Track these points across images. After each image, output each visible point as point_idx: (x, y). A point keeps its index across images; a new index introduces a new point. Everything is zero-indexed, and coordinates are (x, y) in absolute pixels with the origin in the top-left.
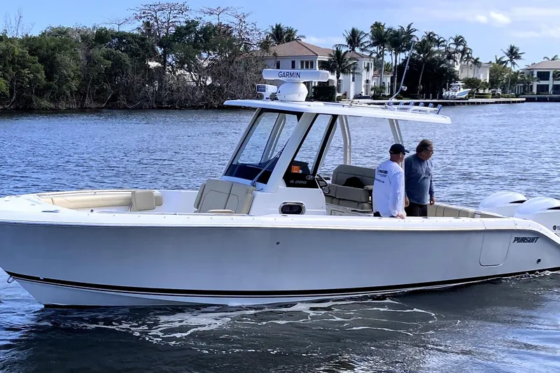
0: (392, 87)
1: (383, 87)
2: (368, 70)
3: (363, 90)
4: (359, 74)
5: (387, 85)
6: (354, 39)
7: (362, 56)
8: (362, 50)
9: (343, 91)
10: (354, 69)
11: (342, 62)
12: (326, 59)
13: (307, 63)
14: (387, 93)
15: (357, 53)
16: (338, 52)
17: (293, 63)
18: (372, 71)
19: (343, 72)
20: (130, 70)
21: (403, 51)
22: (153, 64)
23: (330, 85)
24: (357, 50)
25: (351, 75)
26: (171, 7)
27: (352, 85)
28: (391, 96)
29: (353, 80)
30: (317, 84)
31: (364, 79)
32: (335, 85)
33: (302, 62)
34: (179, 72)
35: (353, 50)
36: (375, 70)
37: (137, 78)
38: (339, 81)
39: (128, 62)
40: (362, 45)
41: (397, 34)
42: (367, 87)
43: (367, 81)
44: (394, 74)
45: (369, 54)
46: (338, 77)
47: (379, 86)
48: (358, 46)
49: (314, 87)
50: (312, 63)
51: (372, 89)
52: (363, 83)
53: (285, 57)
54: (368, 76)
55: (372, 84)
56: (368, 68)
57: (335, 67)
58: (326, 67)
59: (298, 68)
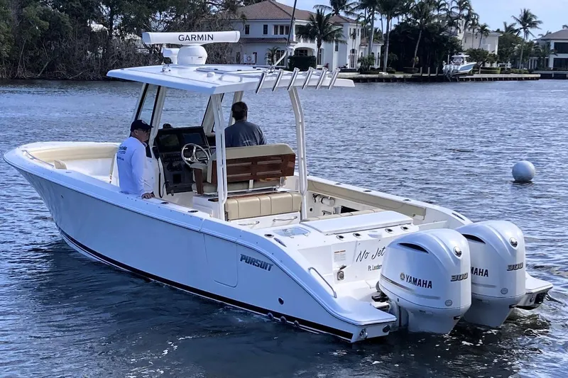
0: (382, 58)
1: (371, 58)
2: (354, 38)
3: (348, 61)
4: (344, 42)
5: (376, 56)
7: (348, 21)
8: (347, 13)
9: (324, 61)
10: (339, 36)
11: (324, 28)
12: (304, 23)
13: (282, 27)
14: (376, 66)
15: (341, 17)
16: (319, 16)
17: (266, 27)
18: (358, 38)
19: (326, 39)
20: (70, 35)
21: (396, 15)
22: (96, 27)
23: (309, 54)
24: (342, 13)
25: (334, 44)
27: (335, 54)
28: (381, 69)
29: (337, 50)
30: (293, 54)
31: (349, 48)
32: (316, 55)
33: (276, 27)
34: (128, 37)
35: (337, 13)
36: (362, 37)
37: (80, 42)
38: (320, 51)
39: (68, 24)
40: (347, 7)
42: (352, 58)
43: (353, 51)
44: (385, 43)
45: (355, 19)
46: (319, 45)
47: (366, 57)
48: (343, 9)
49: (290, 57)
50: (287, 28)
51: (359, 61)
52: (349, 53)
53: (256, 20)
54: (354, 45)
55: (359, 54)
56: (354, 36)
57: (316, 33)
58: (304, 32)
59: (271, 33)
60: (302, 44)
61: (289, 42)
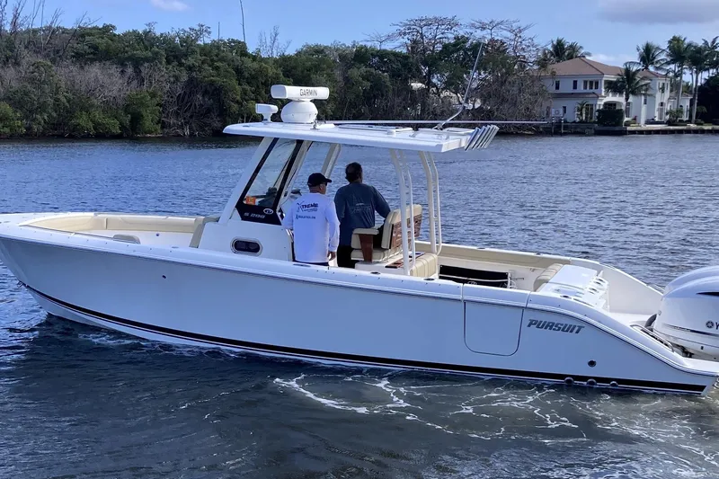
0: (690, 111)
1: (680, 111)
2: (663, 92)
3: (657, 114)
4: (653, 96)
5: (685, 109)
6: (648, 55)
7: (657, 76)
8: (657, 68)
9: (633, 114)
10: (647, 90)
11: (632, 82)
12: (613, 78)
13: (591, 83)
14: (685, 118)
15: (651, 73)
16: (627, 71)
17: (575, 82)
18: (667, 93)
19: (634, 93)
20: (390, 93)
21: (708, 70)
22: (416, 85)
23: (618, 108)
24: (651, 68)
25: (643, 98)
26: (439, 22)
27: (644, 108)
28: (690, 121)
29: (645, 103)
30: (602, 107)
31: (658, 101)
32: (623, 108)
33: (585, 82)
34: (445, 94)
35: (647, 68)
36: (671, 91)
37: (398, 100)
38: (628, 104)
39: (389, 84)
40: (657, 62)
41: (699, 50)
42: (661, 110)
43: (662, 104)
44: (694, 96)
45: (664, 73)
46: (627, 99)
47: (675, 110)
48: (652, 64)
49: (598, 111)
50: (597, 83)
51: (667, 113)
52: (657, 106)
53: (564, 77)
54: (663, 99)
55: (668, 107)
56: (663, 90)
57: (624, 87)
58: (613, 87)
59: (581, 88)
60: (611, 98)
61: (598, 97)
